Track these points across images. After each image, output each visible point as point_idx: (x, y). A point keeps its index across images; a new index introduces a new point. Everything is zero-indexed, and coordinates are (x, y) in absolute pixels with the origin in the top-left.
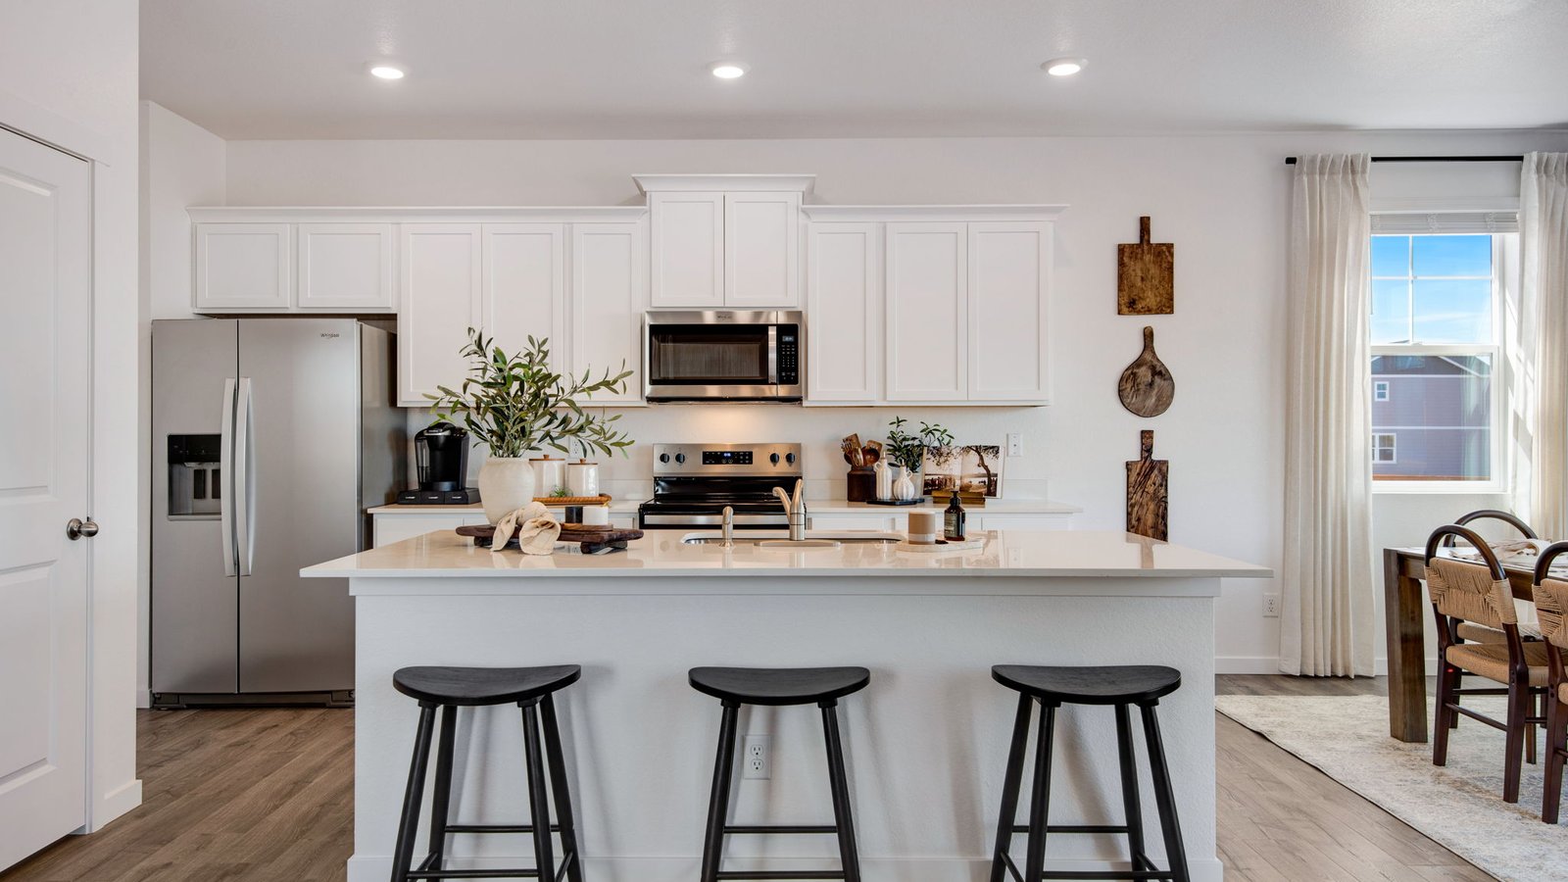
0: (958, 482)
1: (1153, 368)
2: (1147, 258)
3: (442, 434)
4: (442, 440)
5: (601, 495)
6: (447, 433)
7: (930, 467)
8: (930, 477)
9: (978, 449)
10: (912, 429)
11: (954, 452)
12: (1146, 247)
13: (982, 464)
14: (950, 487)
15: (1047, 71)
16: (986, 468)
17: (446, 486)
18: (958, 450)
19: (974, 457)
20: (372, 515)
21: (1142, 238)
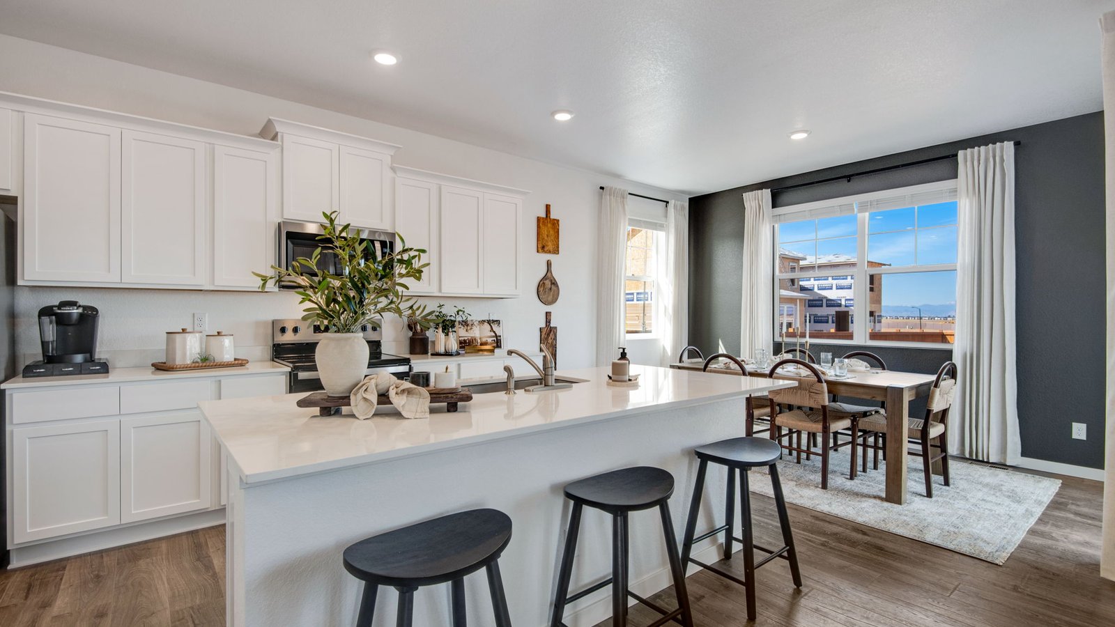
0: (479, 341)
1: (551, 281)
2: (549, 225)
3: (75, 311)
4: (75, 317)
5: (235, 360)
6: (80, 310)
7: (463, 333)
8: (463, 339)
9: (489, 322)
10: (449, 310)
11: (475, 323)
12: (549, 220)
13: (492, 330)
14: (475, 343)
15: (554, 116)
16: (494, 332)
17: (79, 358)
18: (477, 322)
19: (487, 326)
20: (5, 390)
21: (547, 216)
